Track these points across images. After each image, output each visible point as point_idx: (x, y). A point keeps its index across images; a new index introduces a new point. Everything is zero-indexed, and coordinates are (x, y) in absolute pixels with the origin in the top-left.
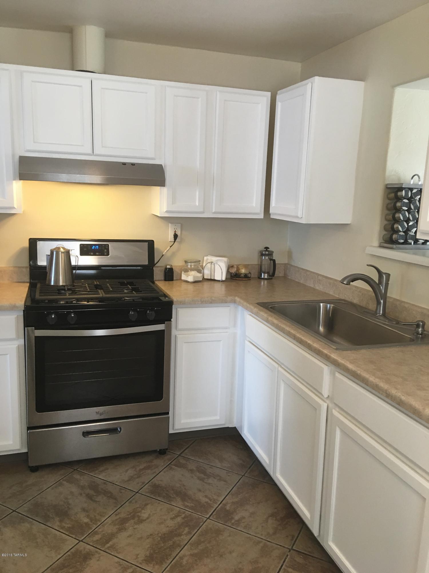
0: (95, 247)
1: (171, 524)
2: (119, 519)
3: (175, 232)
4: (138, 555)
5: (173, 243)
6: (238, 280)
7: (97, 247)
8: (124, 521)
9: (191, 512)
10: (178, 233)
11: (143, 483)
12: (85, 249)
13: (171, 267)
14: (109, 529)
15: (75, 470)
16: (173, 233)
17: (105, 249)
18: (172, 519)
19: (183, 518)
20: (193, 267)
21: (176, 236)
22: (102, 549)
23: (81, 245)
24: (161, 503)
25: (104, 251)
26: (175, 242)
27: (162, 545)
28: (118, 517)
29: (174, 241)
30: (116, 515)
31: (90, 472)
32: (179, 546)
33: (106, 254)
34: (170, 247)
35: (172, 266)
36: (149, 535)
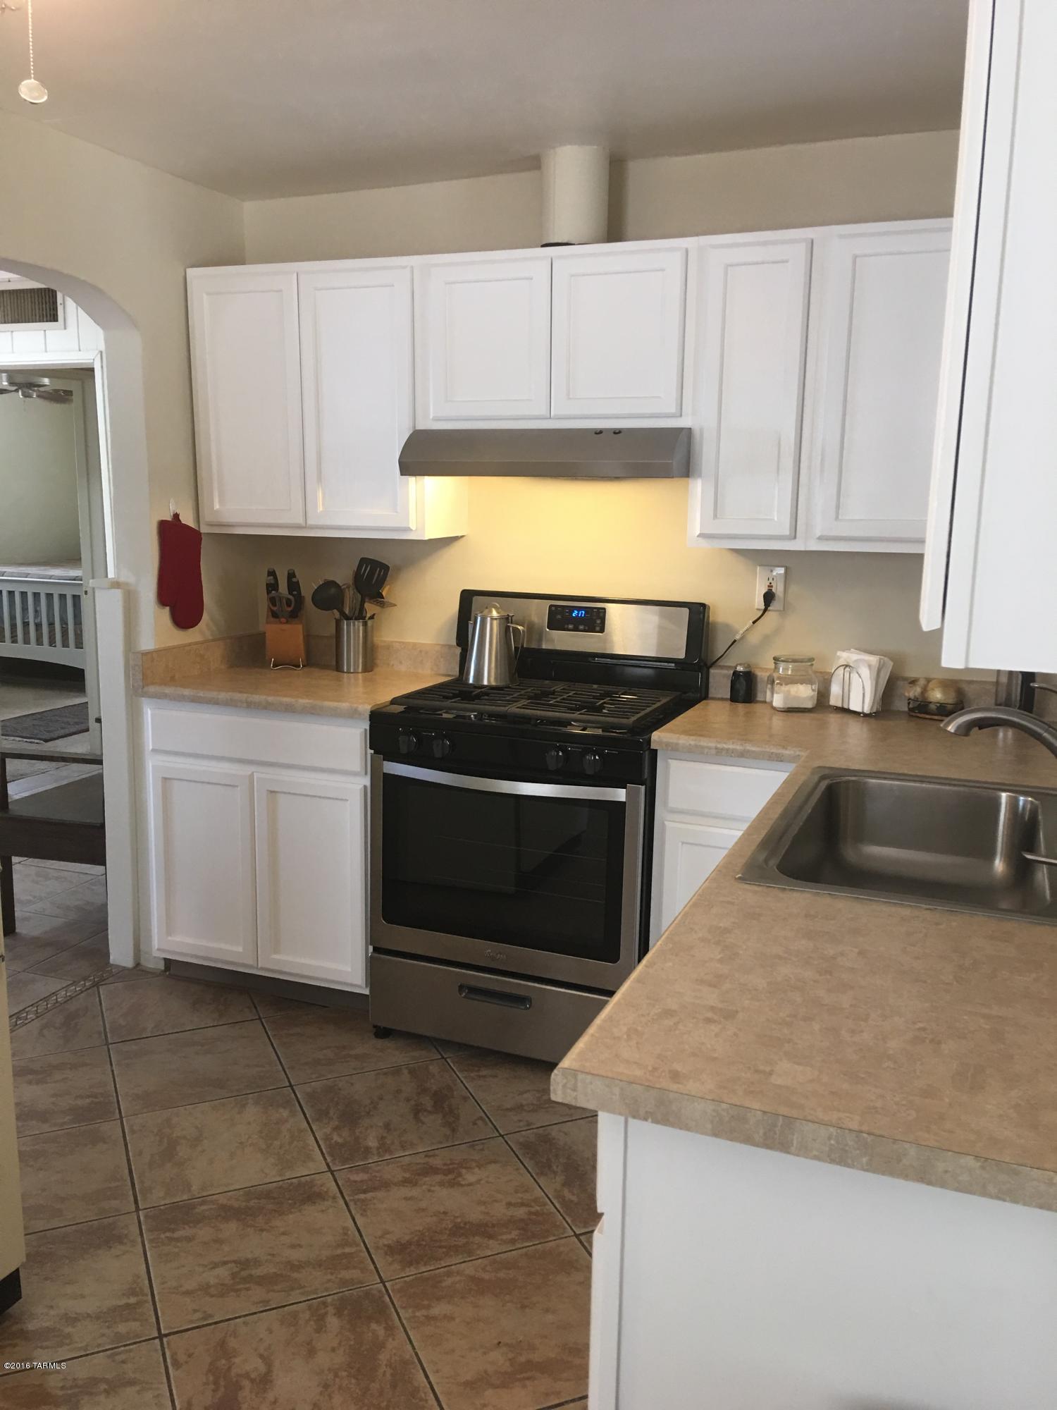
0: (578, 614)
1: (500, 1211)
2: (424, 1164)
3: (770, 586)
4: (388, 1233)
5: (761, 613)
6: (921, 718)
7: (582, 614)
8: (430, 1170)
9: (556, 1208)
10: (778, 589)
11: (529, 1124)
12: (559, 617)
13: (747, 670)
14: (391, 1172)
15: (443, 1058)
16: (764, 590)
17: (599, 618)
18: (509, 1204)
19: (530, 1213)
20: (790, 672)
21: (769, 597)
22: (346, 1198)
23: (551, 606)
24: (523, 1170)
25: (595, 622)
26: (765, 610)
27: (445, 1237)
28: (427, 1159)
29: (763, 607)
30: (426, 1156)
31: (461, 1071)
32: (470, 1253)
33: (598, 629)
34: (754, 622)
35: (749, 666)
36: (442, 1212)
